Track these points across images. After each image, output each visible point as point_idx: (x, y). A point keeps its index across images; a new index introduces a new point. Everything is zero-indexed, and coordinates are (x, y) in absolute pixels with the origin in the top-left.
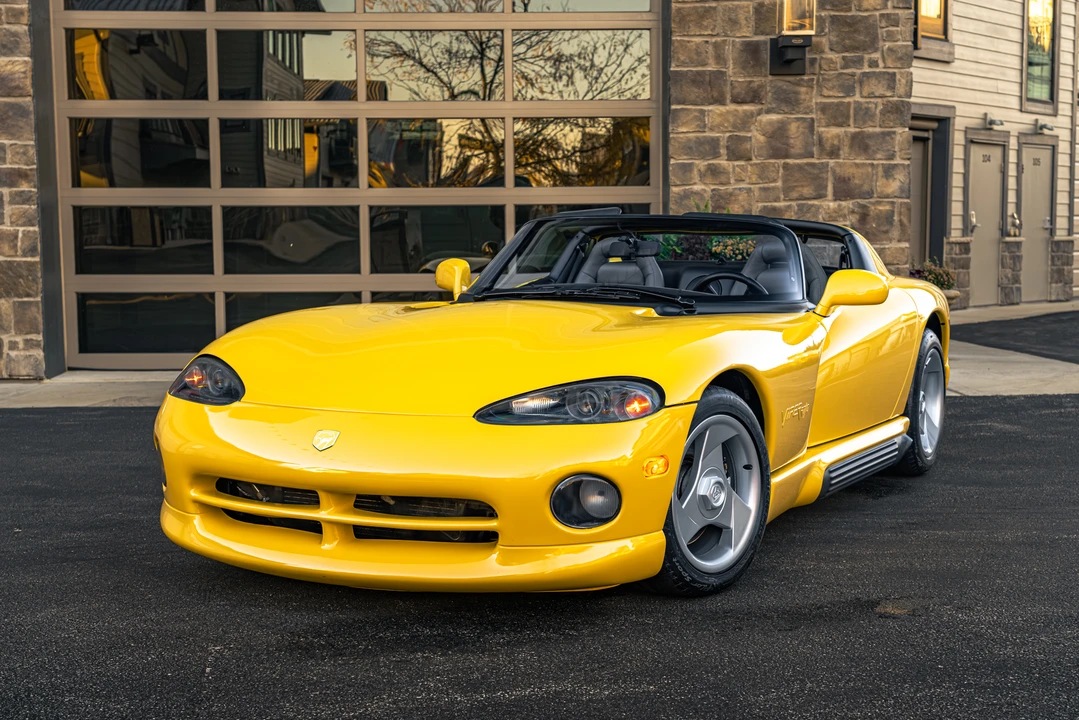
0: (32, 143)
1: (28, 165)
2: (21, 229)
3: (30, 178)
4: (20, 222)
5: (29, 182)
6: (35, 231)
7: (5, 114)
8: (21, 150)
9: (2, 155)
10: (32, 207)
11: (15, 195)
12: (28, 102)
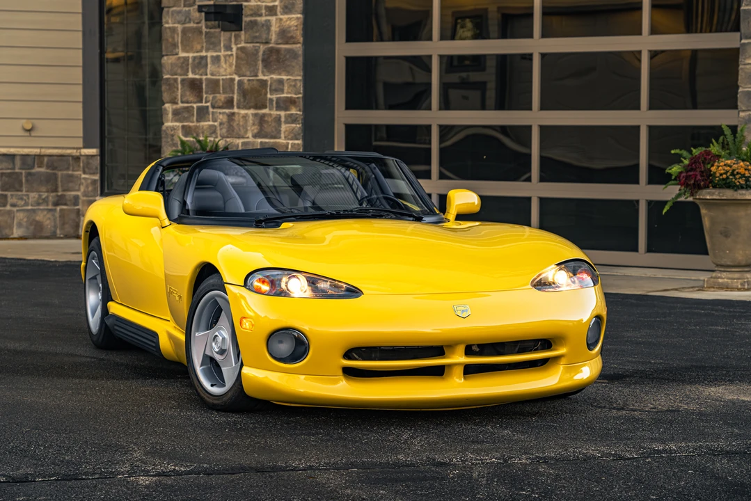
0: (300, 78)
1: (296, 94)
2: (291, 142)
3: (297, 104)
4: (290, 137)
5: (296, 107)
6: (298, 144)
7: (285, 56)
8: (293, 83)
9: (281, 87)
10: (298, 126)
11: (287, 117)
12: (298, 47)
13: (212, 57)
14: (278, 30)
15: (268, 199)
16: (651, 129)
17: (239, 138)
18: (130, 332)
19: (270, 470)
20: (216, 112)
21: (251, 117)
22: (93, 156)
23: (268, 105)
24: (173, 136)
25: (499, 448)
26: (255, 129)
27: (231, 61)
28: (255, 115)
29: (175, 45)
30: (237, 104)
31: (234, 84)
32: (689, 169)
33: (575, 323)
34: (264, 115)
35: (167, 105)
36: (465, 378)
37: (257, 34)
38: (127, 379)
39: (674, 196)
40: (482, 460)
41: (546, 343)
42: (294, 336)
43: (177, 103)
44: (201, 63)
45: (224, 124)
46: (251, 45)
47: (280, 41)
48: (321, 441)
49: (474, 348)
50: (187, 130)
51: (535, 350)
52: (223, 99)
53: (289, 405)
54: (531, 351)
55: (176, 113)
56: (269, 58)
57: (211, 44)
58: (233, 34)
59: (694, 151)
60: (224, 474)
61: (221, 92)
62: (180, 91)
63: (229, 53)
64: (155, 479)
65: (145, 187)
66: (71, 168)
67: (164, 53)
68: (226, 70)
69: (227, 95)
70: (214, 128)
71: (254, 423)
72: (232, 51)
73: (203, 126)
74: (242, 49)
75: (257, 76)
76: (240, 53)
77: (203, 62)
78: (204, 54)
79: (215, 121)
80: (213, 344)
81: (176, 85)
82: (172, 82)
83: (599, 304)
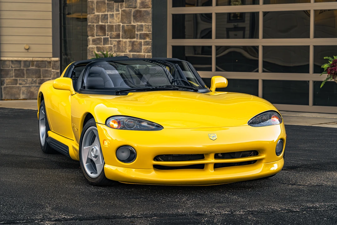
0: (151, 24)
1: (149, 32)
2: (146, 54)
3: (149, 36)
4: (146, 52)
5: (149, 38)
6: (150, 55)
7: (143, 14)
8: (147, 27)
9: (142, 28)
10: (150, 46)
11: (145, 42)
12: (150, 10)
13: (110, 14)
14: (140, 1)
15: (125, 81)
16: (315, 47)
17: (122, 52)
18: (57, 146)
19: (112, 218)
20: (112, 40)
21: (128, 42)
22: (57, 61)
23: (136, 37)
24: (92, 51)
25: (230, 206)
26: (130, 48)
27: (119, 16)
28: (130, 42)
29: (93, 9)
30: (122, 36)
31: (120, 27)
32: (332, 65)
33: (270, 142)
34: (134, 42)
35: (90, 37)
36: (214, 170)
37: (131, 4)
38: (54, 169)
39: (325, 79)
40: (220, 212)
41: (255, 152)
42: (130, 149)
43: (94, 36)
44: (105, 17)
45: (116, 46)
46: (128, 9)
47: (141, 7)
48: (142, 202)
49: (219, 155)
50: (99, 49)
51: (250, 156)
52: (115, 34)
53: (127, 183)
54: (248, 156)
55: (94, 41)
56: (136, 15)
57: (110, 8)
58: (120, 4)
59: (335, 57)
60: (89, 220)
61: (114, 31)
62: (95, 30)
63: (118, 13)
64: (53, 223)
65: (66, 76)
66: (47, 67)
67: (88, 13)
68: (116, 20)
69: (117, 32)
70: (111, 48)
71: (110, 192)
72: (119, 12)
73: (106, 47)
74: (124, 11)
75: (131, 23)
76: (123, 12)
77: (106, 17)
78: (106, 13)
79: (112, 45)
80: (92, 153)
81: (93, 28)
82: (92, 26)
83: (282, 133)
